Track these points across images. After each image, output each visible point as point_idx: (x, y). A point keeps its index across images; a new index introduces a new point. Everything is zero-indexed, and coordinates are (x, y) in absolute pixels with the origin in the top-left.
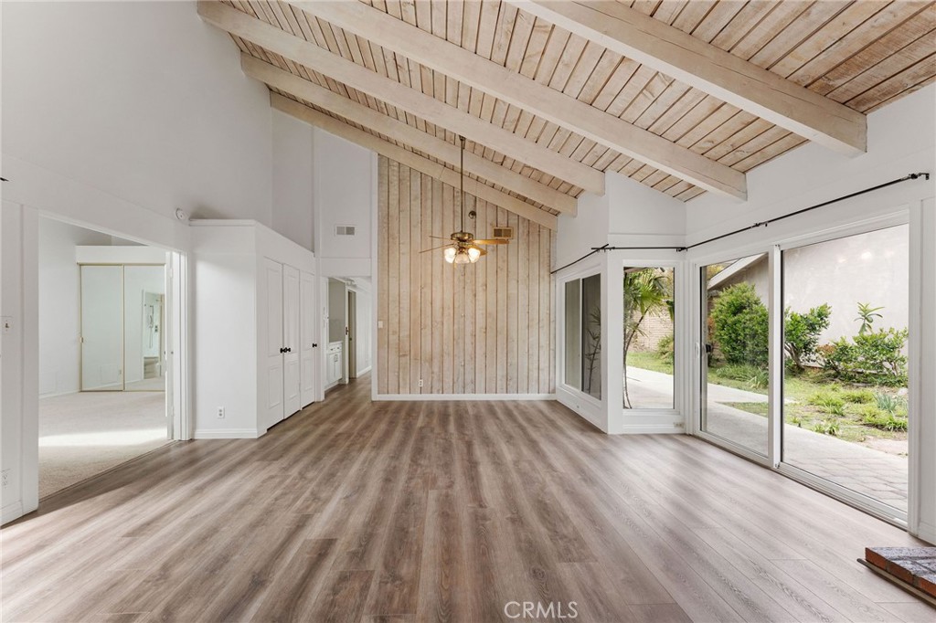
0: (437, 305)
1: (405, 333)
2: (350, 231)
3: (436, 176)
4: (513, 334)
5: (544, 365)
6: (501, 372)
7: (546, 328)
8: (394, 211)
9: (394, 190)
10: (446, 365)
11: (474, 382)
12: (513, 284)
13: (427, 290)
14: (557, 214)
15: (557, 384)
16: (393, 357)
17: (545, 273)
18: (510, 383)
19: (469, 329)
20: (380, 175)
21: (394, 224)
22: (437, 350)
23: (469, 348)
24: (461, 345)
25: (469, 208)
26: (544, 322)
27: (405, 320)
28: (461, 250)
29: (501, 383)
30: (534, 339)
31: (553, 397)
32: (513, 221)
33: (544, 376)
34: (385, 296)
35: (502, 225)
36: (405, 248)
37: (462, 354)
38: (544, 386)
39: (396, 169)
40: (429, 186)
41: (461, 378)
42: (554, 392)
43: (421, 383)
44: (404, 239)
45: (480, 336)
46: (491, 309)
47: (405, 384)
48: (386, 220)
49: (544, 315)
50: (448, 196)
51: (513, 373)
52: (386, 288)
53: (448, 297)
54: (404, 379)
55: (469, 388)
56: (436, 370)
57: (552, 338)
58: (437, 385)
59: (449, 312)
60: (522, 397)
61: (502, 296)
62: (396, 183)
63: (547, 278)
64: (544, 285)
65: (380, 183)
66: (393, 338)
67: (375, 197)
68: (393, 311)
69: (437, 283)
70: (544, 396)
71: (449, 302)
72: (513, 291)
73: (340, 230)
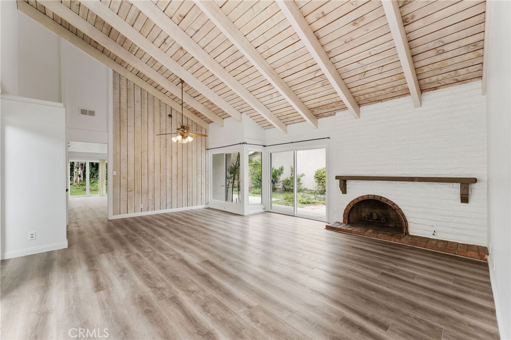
0: (151, 162)
1: (131, 178)
2: (92, 113)
3: (150, 92)
4: (190, 178)
5: (204, 192)
6: (185, 197)
7: (204, 175)
8: (124, 106)
9: (124, 94)
10: (156, 195)
11: (171, 203)
12: (190, 153)
13: (145, 154)
14: (211, 122)
15: (209, 200)
16: (124, 193)
17: (204, 149)
18: (189, 201)
19: (169, 175)
20: (114, 83)
21: (124, 114)
22: (151, 187)
23: (169, 185)
24: (165, 184)
25: (169, 113)
26: (204, 172)
27: (131, 171)
29: (185, 202)
30: (199, 180)
31: (207, 206)
32: (190, 123)
33: (204, 196)
34: (118, 156)
35: (185, 124)
36: (131, 129)
37: (165, 188)
38: (204, 202)
39: (125, 82)
40: (146, 96)
41: (165, 201)
42: (208, 204)
43: (142, 206)
44: (131, 123)
45: (174, 179)
46: (180, 165)
47: (132, 207)
48: (118, 111)
49: (204, 169)
50: (157, 104)
51: (190, 197)
52: (118, 151)
53: (157, 158)
54: (130, 205)
55: (169, 205)
56: (150, 197)
57: (207, 179)
58: (151, 206)
59: (157, 166)
60: (195, 208)
61: (185, 159)
62: (125, 90)
63: (205, 151)
64: (204, 154)
65: (114, 88)
66: (123, 181)
67: (111, 96)
68: (124, 165)
69: (151, 151)
70: (204, 206)
71: (157, 161)
72: (190, 157)
73: (84, 112)
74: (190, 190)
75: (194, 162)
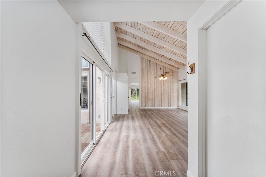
0: (153, 88)
1: (146, 94)
2: (135, 73)
3: (153, 61)
4: (170, 94)
5: (176, 101)
6: (167, 103)
7: (177, 93)
8: (144, 68)
9: (144, 64)
10: (155, 101)
11: (161, 104)
12: (169, 83)
13: (151, 85)
14: (179, 68)
15: (179, 105)
16: (144, 100)
17: (176, 81)
18: (169, 105)
19: (160, 93)
20: (141, 61)
21: (144, 71)
22: (153, 98)
23: (160, 97)
24: (158, 97)
25: (160, 68)
26: (176, 92)
27: (147, 91)
28: (164, 77)
29: (167, 105)
30: (174, 95)
31: (178, 108)
32: (169, 70)
33: (176, 103)
34: (142, 86)
35: (167, 71)
36: (146, 76)
37: (159, 99)
38: (176, 105)
39: (144, 59)
40: (151, 63)
41: (159, 104)
42: (178, 107)
43: (150, 105)
44: (146, 74)
45: (162, 95)
46: (165, 89)
47: (147, 105)
48: (142, 70)
49: (176, 90)
50: (155, 65)
51: (169, 103)
52: (142, 85)
53: (156, 86)
54: (146, 104)
55: (160, 106)
56: (153, 102)
57: (178, 95)
58: (153, 105)
59: (156, 90)
60: (172, 108)
61: (167, 86)
62: (144, 62)
63: (177, 82)
64: (176, 84)
65: (141, 63)
66: (144, 95)
67: (140, 66)
68: (144, 90)
69: (153, 83)
70: (176, 107)
71: (156, 88)
72: (169, 85)
73: (133, 73)
74: (169, 100)
75: (171, 87)
